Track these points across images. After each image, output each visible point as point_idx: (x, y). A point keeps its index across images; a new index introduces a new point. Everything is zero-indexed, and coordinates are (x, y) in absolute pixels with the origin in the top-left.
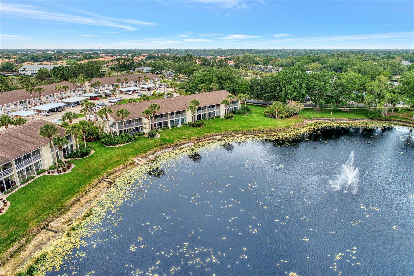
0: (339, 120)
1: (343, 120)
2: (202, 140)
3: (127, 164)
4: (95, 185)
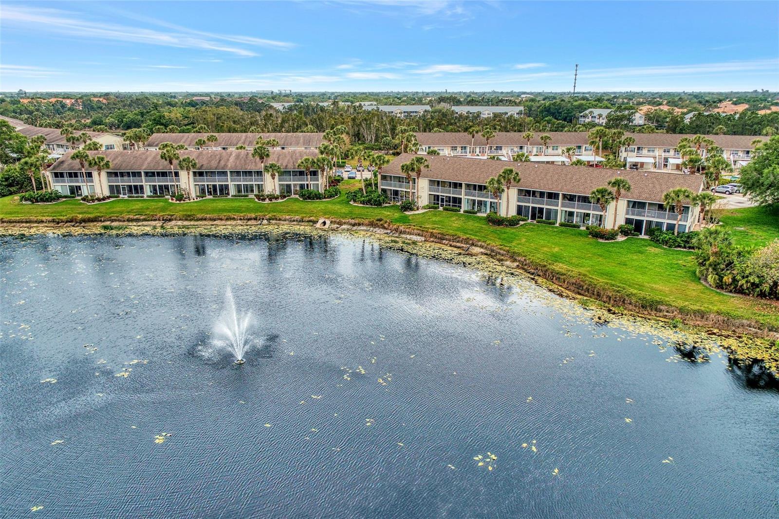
2: (447, 242)
3: (304, 219)
4: (246, 219)
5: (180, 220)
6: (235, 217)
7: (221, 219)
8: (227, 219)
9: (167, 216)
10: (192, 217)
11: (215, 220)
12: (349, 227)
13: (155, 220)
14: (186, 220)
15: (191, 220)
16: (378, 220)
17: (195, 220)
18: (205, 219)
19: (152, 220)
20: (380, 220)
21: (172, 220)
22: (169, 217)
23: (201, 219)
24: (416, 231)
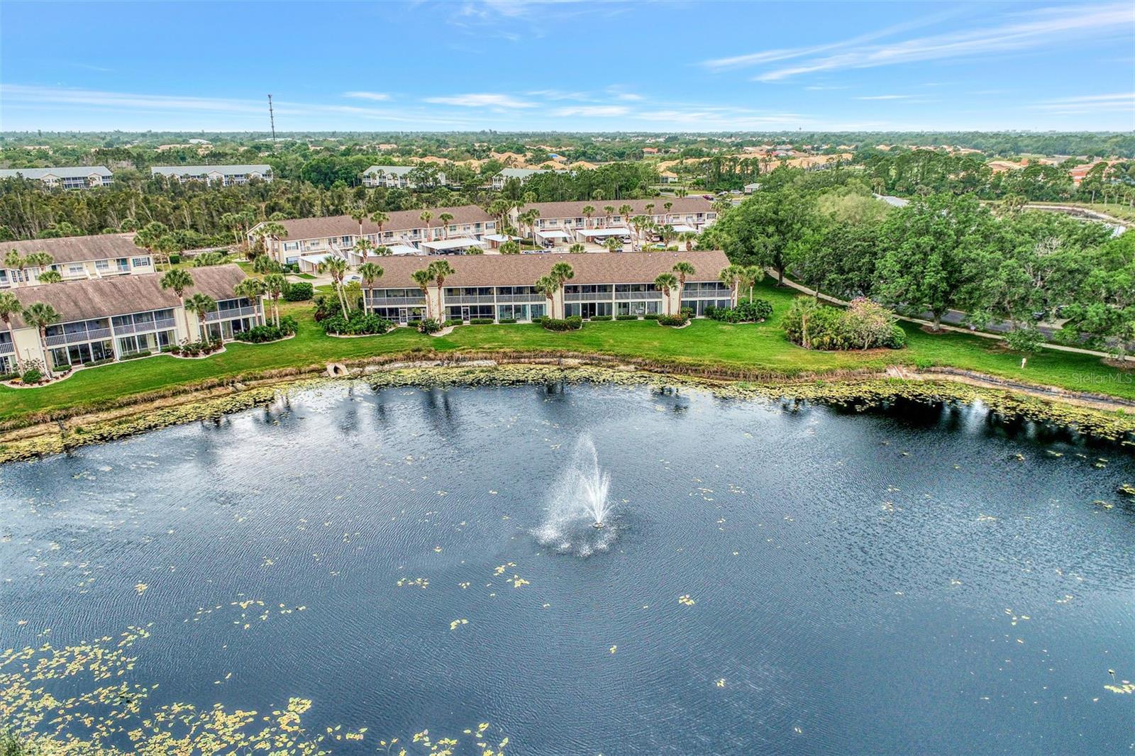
0: (1031, 388)
1: (1043, 390)
2: (527, 360)
3: (303, 370)
4: (206, 388)
5: (87, 413)
6: (187, 388)
7: (164, 397)
8: (174, 395)
9: (59, 412)
10: (109, 405)
11: (152, 400)
12: (377, 367)
13: (37, 424)
14: (99, 410)
15: (108, 409)
16: (414, 351)
17: (117, 408)
18: (135, 402)
19: (30, 425)
20: (418, 350)
21: (72, 416)
22: (64, 412)
23: (128, 404)
24: (480, 355)
